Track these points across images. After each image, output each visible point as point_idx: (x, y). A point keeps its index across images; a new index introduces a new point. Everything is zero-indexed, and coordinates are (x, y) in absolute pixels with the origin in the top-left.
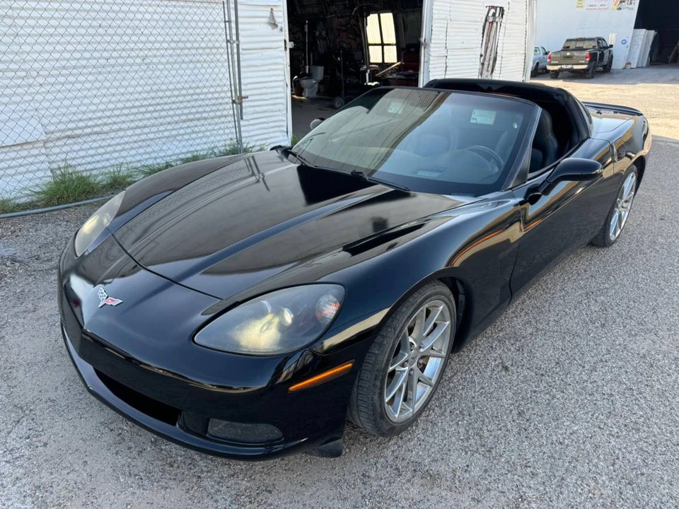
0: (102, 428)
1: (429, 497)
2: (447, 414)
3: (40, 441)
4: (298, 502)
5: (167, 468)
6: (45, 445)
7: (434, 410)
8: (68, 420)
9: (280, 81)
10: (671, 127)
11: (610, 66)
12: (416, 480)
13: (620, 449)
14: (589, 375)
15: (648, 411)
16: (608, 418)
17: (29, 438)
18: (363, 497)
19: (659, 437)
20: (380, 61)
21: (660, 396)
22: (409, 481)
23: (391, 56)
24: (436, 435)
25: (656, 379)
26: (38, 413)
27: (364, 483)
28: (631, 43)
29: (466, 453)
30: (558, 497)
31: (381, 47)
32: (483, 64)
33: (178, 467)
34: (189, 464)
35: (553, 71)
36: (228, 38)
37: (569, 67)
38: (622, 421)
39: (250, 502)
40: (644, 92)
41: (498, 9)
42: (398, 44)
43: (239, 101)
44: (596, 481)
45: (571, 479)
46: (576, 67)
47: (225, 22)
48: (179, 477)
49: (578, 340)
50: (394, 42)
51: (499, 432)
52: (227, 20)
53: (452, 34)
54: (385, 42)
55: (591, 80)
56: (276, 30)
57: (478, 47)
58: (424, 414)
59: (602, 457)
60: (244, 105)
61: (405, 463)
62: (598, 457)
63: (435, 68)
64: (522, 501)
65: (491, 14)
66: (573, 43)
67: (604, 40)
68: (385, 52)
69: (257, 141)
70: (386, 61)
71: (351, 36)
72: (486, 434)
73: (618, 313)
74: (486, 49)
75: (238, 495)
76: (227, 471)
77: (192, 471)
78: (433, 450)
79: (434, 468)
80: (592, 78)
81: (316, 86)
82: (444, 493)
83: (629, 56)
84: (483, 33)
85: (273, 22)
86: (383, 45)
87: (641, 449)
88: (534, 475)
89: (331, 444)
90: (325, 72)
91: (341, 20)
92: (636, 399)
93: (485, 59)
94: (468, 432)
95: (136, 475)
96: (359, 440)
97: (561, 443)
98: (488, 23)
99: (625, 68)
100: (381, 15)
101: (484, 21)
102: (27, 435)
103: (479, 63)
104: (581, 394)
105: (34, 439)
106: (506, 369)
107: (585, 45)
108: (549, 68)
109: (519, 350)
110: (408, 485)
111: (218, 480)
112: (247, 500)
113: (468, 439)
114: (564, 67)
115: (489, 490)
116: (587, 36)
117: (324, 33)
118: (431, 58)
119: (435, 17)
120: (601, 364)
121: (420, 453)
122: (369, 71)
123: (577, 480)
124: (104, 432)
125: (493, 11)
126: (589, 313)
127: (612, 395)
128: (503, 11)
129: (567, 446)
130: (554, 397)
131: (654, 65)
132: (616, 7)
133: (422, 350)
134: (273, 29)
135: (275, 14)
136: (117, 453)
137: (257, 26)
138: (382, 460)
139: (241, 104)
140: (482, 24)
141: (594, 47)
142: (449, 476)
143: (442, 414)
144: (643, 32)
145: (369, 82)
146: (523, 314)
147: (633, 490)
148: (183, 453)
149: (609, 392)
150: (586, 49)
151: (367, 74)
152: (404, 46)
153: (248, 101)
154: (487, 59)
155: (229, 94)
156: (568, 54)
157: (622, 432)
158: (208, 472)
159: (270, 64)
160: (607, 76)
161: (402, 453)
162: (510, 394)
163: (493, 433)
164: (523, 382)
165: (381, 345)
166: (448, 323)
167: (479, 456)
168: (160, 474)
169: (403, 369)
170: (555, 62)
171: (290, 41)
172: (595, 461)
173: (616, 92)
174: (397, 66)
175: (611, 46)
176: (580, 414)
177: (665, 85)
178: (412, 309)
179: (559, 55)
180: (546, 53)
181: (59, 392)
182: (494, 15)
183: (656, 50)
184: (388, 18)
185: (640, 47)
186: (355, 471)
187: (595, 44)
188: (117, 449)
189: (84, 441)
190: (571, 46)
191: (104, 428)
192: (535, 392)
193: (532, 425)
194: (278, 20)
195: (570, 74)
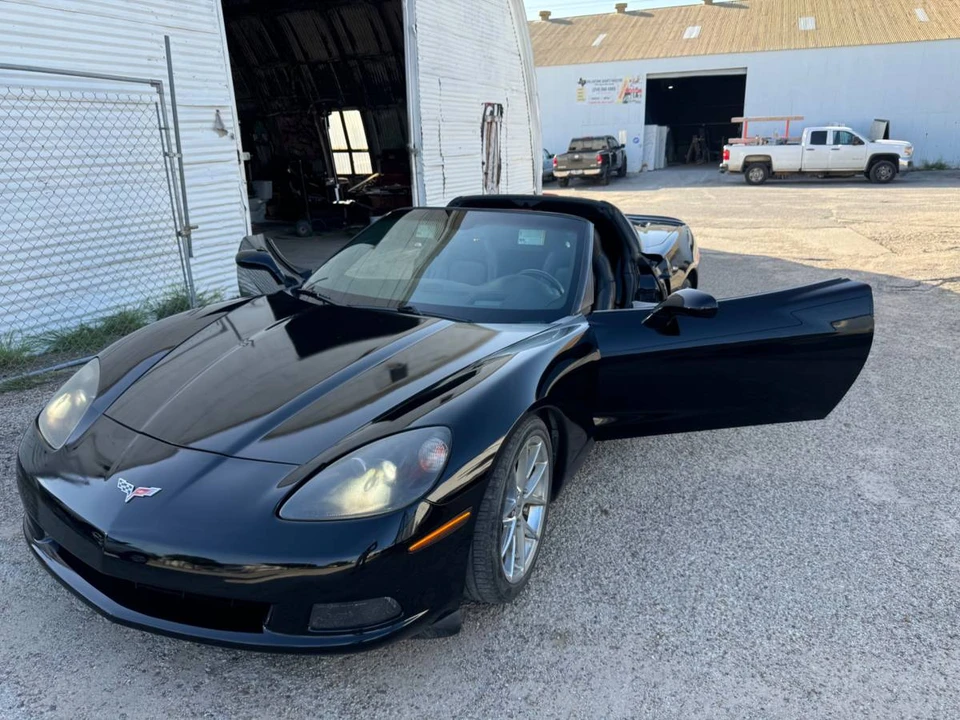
0: (128, 672)
1: (565, 656)
2: (558, 569)
3: (42, 706)
4: (421, 694)
5: (241, 696)
6: (53, 708)
7: (542, 569)
8: (73, 672)
9: (236, 203)
10: (706, 236)
11: (625, 169)
12: (545, 643)
13: (739, 570)
14: (692, 504)
15: (756, 528)
16: (721, 542)
17: (22, 705)
18: (493, 673)
19: (772, 551)
20: (349, 172)
21: (763, 513)
22: (538, 645)
23: (364, 165)
24: (553, 594)
25: (755, 497)
26: (22, 674)
27: (490, 659)
28: (645, 140)
29: (590, 605)
30: (694, 627)
31: (347, 154)
32: (486, 174)
33: (256, 692)
34: (269, 686)
35: (561, 178)
36: (166, 150)
37: (580, 172)
38: (735, 543)
39: (364, 708)
40: (668, 198)
41: (496, 107)
42: (371, 150)
43: (185, 232)
44: (725, 603)
45: (701, 607)
46: (587, 172)
47: (160, 129)
48: (262, 702)
49: (670, 471)
50: (366, 147)
51: (618, 577)
52: (162, 125)
53: (445, 138)
54: (353, 147)
55: (607, 187)
56: (226, 138)
57: (477, 153)
58: (532, 575)
59: (725, 580)
60: (193, 236)
61: (528, 629)
62: (722, 581)
63: (431, 180)
64: (661, 638)
65: (488, 113)
66: (580, 143)
67: (614, 139)
68: (354, 159)
69: (209, 284)
70: (357, 172)
71: (304, 141)
72: (605, 582)
73: (703, 439)
74: (488, 154)
75: (346, 704)
76: (322, 682)
77: (276, 693)
78: (554, 609)
79: (561, 627)
80: (607, 184)
81: (264, 207)
82: (579, 649)
83: (644, 156)
84: (482, 136)
85: (220, 127)
86: (350, 151)
87: (759, 565)
88: (664, 611)
89: (447, 618)
90: (275, 189)
91: (288, 119)
92: (742, 520)
93: (487, 167)
94: (585, 583)
95: (202, 714)
96: (469, 617)
97: (682, 576)
98: (486, 124)
99: (641, 171)
100: (344, 112)
101: (481, 121)
102: (18, 703)
103: (481, 173)
104: (688, 524)
105: (32, 705)
106: (606, 512)
107: (595, 145)
108: (557, 174)
109: (613, 491)
110: (538, 650)
111: (314, 694)
112: (358, 706)
113: (588, 591)
114: (574, 172)
115: (624, 635)
116: (595, 135)
117: (265, 137)
118: (425, 169)
119: (423, 117)
120: (700, 492)
121: (542, 615)
122: (338, 186)
123: (707, 606)
124: (133, 675)
125: (490, 109)
126: (674, 443)
127: (718, 520)
128: (502, 108)
129: (690, 576)
130: (663, 532)
131: (673, 165)
132: (621, 100)
133: (526, 496)
134: (220, 136)
135: (222, 117)
136: (164, 695)
137: (198, 134)
138: (502, 631)
139: (188, 236)
140: (480, 125)
141: (604, 147)
142: (579, 631)
143: (553, 570)
144: (654, 128)
145: (341, 199)
146: (606, 453)
147: (761, 603)
148: (256, 676)
149: (715, 517)
150: (596, 151)
151: (336, 190)
152: (379, 151)
153: (200, 231)
154: (491, 168)
155: (172, 224)
156: (577, 157)
157: (737, 553)
158: (297, 689)
159: (221, 182)
160: (622, 181)
161: (522, 619)
162: (617, 537)
163: (612, 580)
164: (627, 523)
165: (494, 488)
166: (546, 463)
167: (604, 605)
168: (235, 704)
169: (510, 519)
170: (562, 167)
171: (244, 150)
172: (719, 585)
173: (638, 200)
174: (374, 178)
175: (623, 146)
176: (693, 544)
177: (688, 189)
178: (518, 445)
179: (566, 159)
180: (550, 157)
181: (41, 643)
182: (492, 113)
183: (671, 149)
184: (354, 117)
185: (654, 146)
186: (474, 648)
187: (605, 143)
188: (163, 691)
189: (110, 691)
190: (579, 148)
191: (132, 671)
192: (642, 530)
193: (649, 563)
194: (227, 125)
195: (583, 181)
